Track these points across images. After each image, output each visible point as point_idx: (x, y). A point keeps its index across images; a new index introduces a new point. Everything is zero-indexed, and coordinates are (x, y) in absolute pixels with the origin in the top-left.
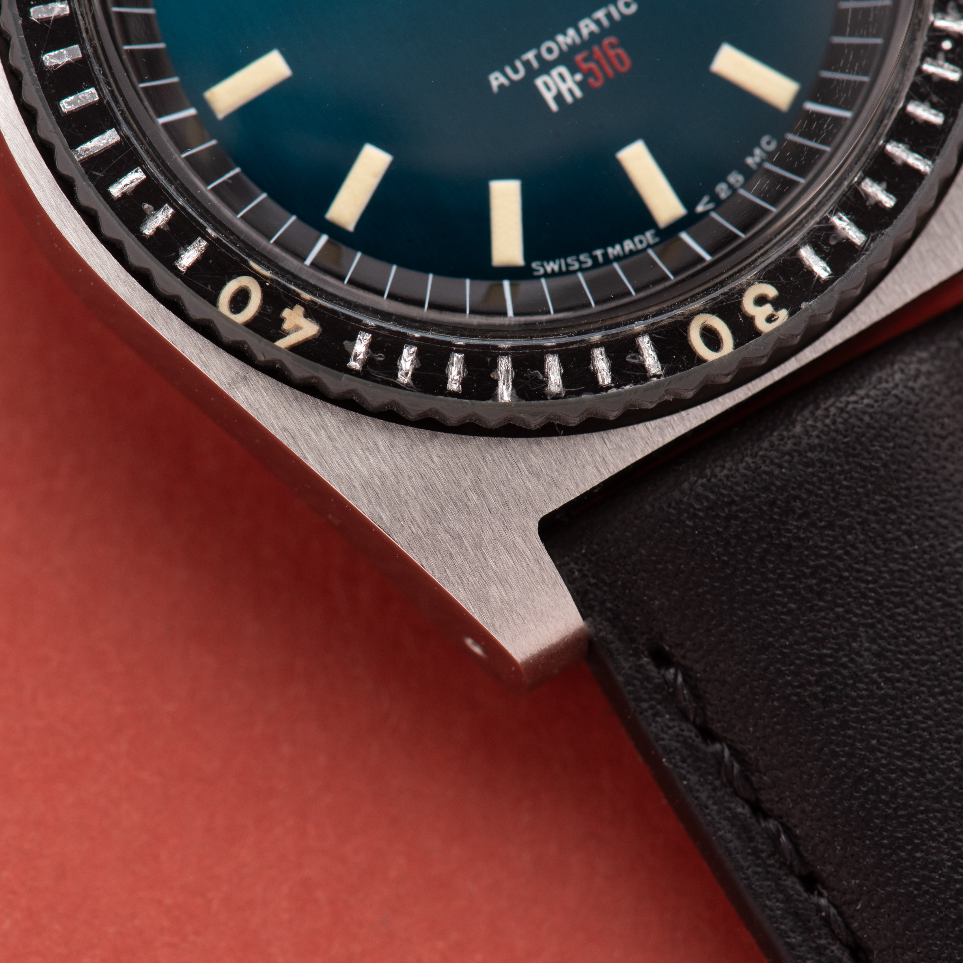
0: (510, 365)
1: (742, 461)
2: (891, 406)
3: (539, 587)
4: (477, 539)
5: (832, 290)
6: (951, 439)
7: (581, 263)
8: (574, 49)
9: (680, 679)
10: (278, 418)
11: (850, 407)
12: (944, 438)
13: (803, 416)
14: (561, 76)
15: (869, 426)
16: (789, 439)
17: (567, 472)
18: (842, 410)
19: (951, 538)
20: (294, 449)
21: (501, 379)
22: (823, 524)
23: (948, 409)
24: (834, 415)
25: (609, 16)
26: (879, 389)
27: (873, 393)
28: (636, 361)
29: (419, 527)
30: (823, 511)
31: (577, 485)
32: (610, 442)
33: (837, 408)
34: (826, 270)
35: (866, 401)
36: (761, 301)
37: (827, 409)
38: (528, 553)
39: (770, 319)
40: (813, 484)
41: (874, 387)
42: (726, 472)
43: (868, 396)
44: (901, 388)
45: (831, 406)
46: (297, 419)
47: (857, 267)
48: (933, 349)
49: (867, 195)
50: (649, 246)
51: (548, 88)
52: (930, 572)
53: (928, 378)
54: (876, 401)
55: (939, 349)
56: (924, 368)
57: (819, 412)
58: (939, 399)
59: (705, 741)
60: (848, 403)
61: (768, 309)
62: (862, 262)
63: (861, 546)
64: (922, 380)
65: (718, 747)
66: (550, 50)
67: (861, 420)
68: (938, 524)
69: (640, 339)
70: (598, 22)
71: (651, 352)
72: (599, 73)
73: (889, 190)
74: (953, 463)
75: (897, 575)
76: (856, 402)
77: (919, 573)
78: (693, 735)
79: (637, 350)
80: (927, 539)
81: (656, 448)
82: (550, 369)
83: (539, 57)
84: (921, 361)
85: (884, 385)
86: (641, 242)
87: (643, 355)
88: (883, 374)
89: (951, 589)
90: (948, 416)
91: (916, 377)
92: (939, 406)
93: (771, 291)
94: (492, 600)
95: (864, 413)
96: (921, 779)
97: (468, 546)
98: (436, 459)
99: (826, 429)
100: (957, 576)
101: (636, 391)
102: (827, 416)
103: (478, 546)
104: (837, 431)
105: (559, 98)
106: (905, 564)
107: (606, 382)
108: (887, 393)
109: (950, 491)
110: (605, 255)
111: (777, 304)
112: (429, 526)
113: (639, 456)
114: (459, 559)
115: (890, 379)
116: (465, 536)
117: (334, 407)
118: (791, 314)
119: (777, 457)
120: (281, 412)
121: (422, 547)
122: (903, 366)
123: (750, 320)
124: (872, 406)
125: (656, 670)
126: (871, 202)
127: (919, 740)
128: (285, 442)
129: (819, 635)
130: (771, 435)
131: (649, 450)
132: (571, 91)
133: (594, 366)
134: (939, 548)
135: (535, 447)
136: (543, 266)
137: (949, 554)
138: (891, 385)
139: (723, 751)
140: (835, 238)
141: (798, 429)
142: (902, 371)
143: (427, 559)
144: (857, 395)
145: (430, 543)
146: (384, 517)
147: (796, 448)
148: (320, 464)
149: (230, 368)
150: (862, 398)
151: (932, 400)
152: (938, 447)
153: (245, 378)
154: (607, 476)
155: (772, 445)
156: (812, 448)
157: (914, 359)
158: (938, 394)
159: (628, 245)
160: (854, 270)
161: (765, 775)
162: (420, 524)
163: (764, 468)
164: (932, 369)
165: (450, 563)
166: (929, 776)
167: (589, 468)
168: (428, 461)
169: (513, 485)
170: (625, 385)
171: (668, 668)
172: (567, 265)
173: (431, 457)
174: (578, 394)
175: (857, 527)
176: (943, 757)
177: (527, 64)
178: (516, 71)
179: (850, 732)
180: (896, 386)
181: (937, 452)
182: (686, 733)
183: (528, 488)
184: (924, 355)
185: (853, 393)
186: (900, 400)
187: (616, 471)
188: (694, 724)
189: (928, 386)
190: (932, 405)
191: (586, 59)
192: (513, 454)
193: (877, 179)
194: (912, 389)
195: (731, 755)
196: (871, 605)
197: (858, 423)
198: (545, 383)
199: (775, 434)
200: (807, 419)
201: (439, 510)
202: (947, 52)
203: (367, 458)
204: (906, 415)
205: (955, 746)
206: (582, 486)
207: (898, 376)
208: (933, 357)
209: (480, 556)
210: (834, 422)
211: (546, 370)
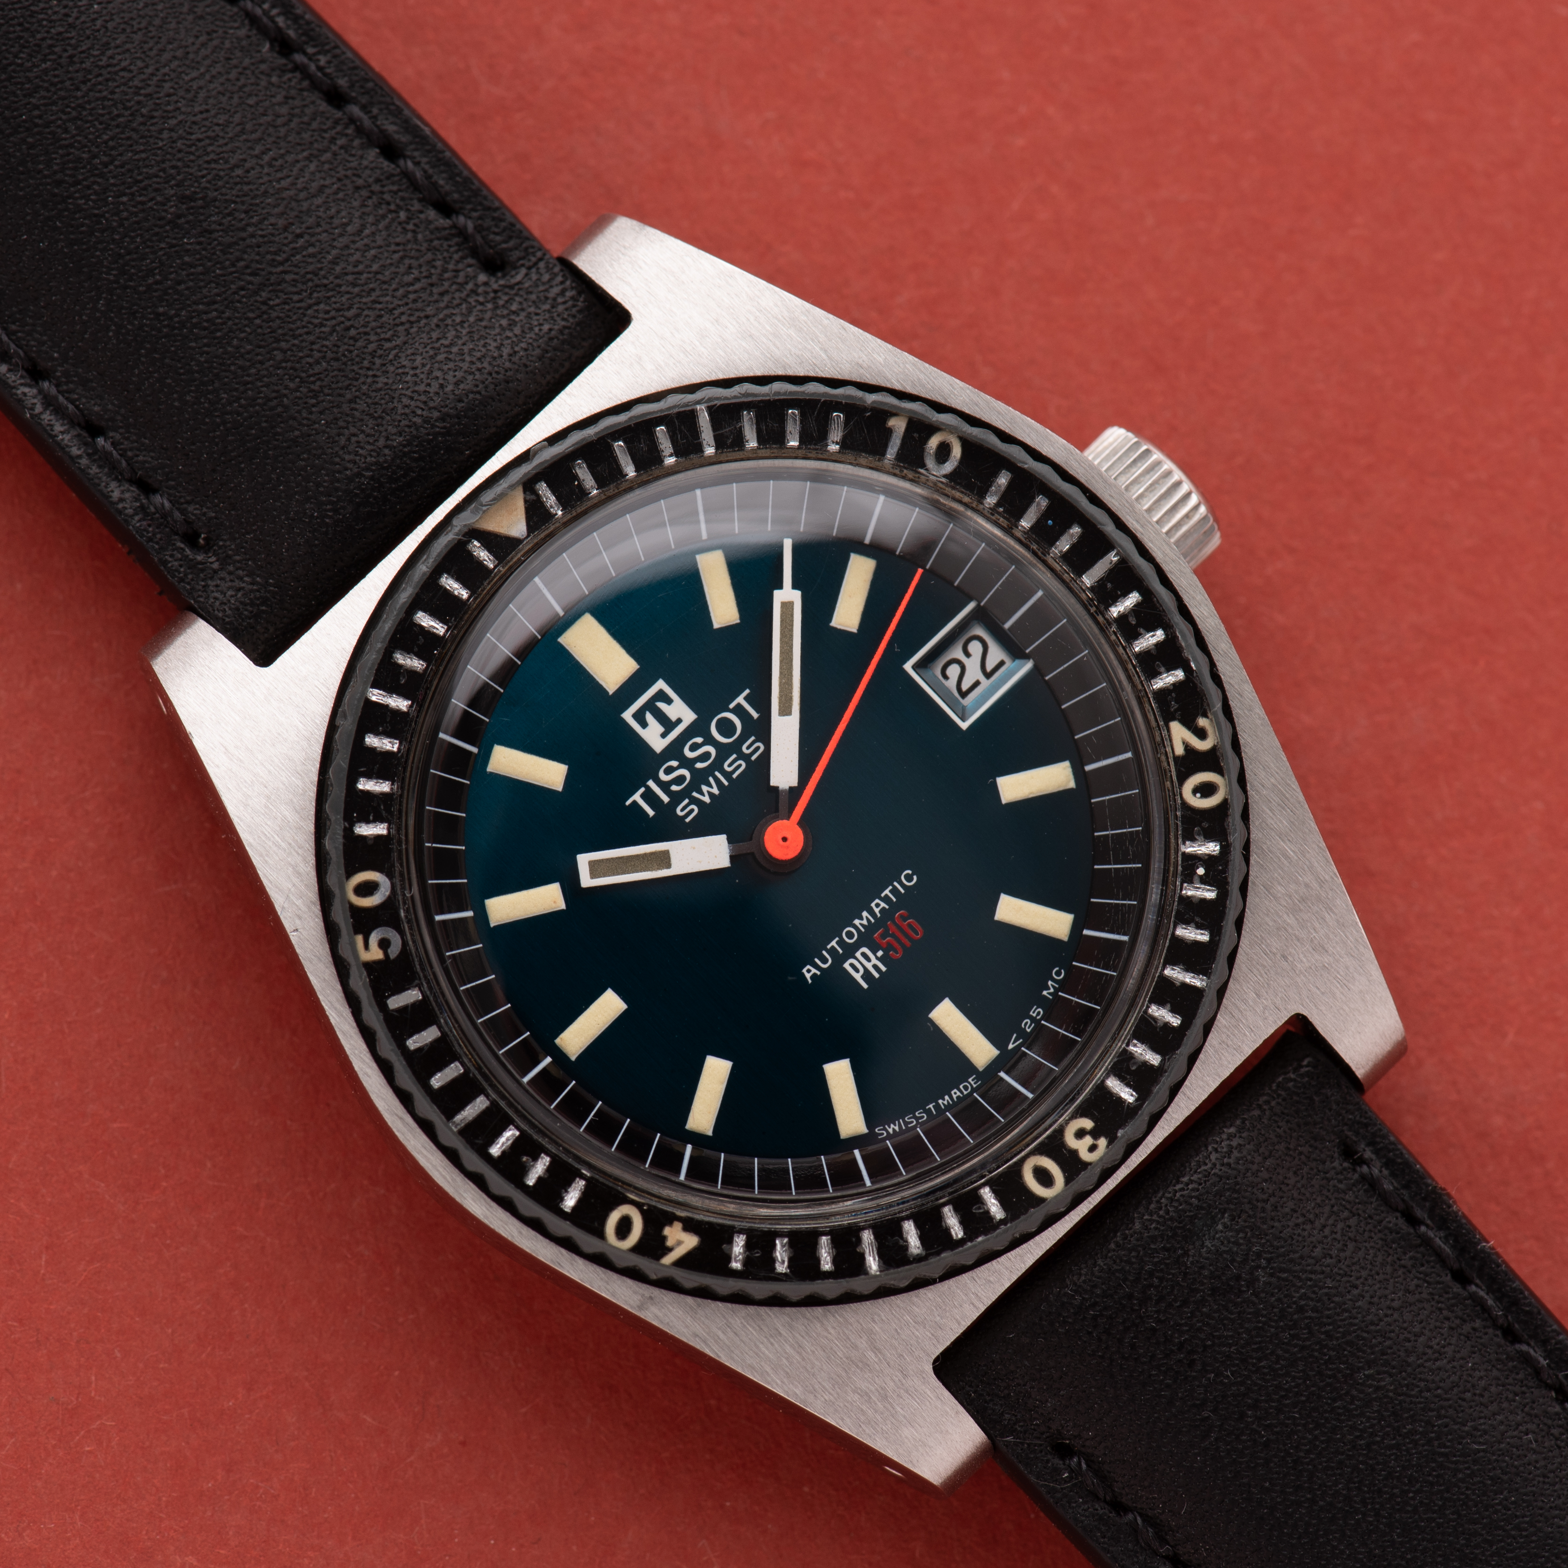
0: (872, 1237)
1: (1095, 1265)
2: (1214, 1185)
3: (944, 1420)
4: (882, 1392)
5: (1142, 1114)
6: (1272, 1200)
7: (917, 1119)
8: (870, 928)
9: (1084, 1466)
10: (687, 1327)
11: (1178, 1195)
12: (1266, 1201)
13: (1140, 1213)
14: (864, 955)
15: (1199, 1208)
16: (1132, 1236)
17: (948, 1314)
18: (1171, 1200)
19: (1293, 1289)
20: (708, 1351)
21: (867, 1251)
22: (1178, 1304)
23: (1265, 1175)
24: (1166, 1206)
25: (895, 891)
26: (1199, 1173)
27: (1195, 1177)
28: (981, 1211)
29: (830, 1393)
30: (1176, 1292)
31: (959, 1323)
32: (979, 1278)
33: (1167, 1198)
34: (1132, 1095)
35: (1190, 1187)
36: (1080, 1134)
37: (1158, 1202)
38: (929, 1393)
39: (1093, 1148)
40: (1162, 1270)
41: (1195, 1172)
42: (1083, 1278)
43: (1191, 1181)
44: (1218, 1166)
45: (1161, 1198)
46: (704, 1324)
47: (1160, 1089)
48: (1238, 1122)
49: (1155, 1019)
50: (974, 1090)
51: (857, 971)
52: (1282, 1324)
53: (1240, 1152)
54: (1200, 1184)
55: (1244, 1121)
56: (1234, 1143)
57: (1152, 1206)
58: (1255, 1167)
59: (1119, 1514)
60: (1176, 1192)
61: (1088, 1140)
62: (1164, 1083)
63: (1216, 1315)
64: (1236, 1154)
65: (1130, 1516)
66: (850, 935)
67: (1191, 1204)
68: (1279, 1278)
69: (982, 1191)
70: (886, 899)
71: (993, 1201)
72: (897, 945)
73: (1173, 1011)
74: (1280, 1221)
75: (1254, 1333)
76: (1182, 1189)
77: (1273, 1327)
78: (1107, 1511)
79: (980, 1201)
80: (1272, 1295)
81: (1020, 1274)
82: (908, 1233)
83: (841, 943)
84: (1230, 1137)
85: (1203, 1168)
86: (966, 1088)
87: (986, 1205)
88: (1200, 1158)
89: (1304, 1334)
90: (1266, 1181)
91: (1229, 1153)
92: (1255, 1174)
93: (1087, 1124)
94: (906, 1440)
95: (1192, 1197)
96: (1315, 1508)
97: (875, 1399)
98: (832, 1331)
99: (1161, 1220)
100: (1307, 1321)
101: (988, 1240)
102: (1160, 1208)
103: (884, 1398)
104: (1172, 1219)
105: (867, 975)
106: (1259, 1322)
107: (960, 1236)
108: (1207, 1175)
109: (1283, 1247)
110: (937, 1107)
111: (1095, 1134)
112: (839, 1390)
113: (1007, 1285)
114: (870, 1412)
115: (1207, 1161)
116: (871, 1391)
117: (734, 1305)
118: (1110, 1143)
119: (1124, 1255)
120: (689, 1320)
121: (836, 1410)
122: (1216, 1146)
123: (1074, 1153)
124: (1198, 1190)
125: (1061, 1462)
126: (1160, 1024)
127: (1305, 1474)
128: (698, 1347)
129: (1198, 1402)
130: (1115, 1236)
131: (1014, 1278)
132: (875, 967)
133: (945, 1223)
134: (1285, 1300)
135: (915, 1299)
136: (885, 1129)
137: (1295, 1303)
138: (1209, 1165)
139: (1136, 1519)
140: (1135, 1063)
141: (1138, 1226)
142: (1216, 1150)
143: (842, 1419)
144: (1182, 1183)
145: (842, 1405)
146: (798, 1392)
147: (1139, 1243)
148: (732, 1358)
149: (635, 1293)
150: (1187, 1184)
151: (1247, 1170)
152: (1264, 1210)
153: (651, 1298)
154: (982, 1309)
155: (1118, 1245)
156: (1153, 1239)
157: (1224, 1136)
158: (1253, 1163)
159: (956, 1094)
160: (1158, 1092)
161: (1178, 1532)
162: (831, 1391)
163: (1116, 1267)
164: (1241, 1142)
165: (862, 1418)
166: (1321, 1503)
167: (966, 1306)
168: (826, 1334)
169: (904, 1337)
170: (977, 1237)
171: (1071, 1458)
172: (906, 1123)
173: (827, 1330)
174: (938, 1253)
175: (1209, 1299)
176: (1330, 1484)
177: (832, 952)
178: (825, 961)
179: (1245, 1480)
180: (1215, 1165)
181: (1262, 1215)
182: (1101, 1512)
183: (917, 1337)
184: (1232, 1130)
185: (1178, 1182)
186: (1221, 1177)
187: (990, 1303)
188: (1105, 1501)
189: (1242, 1158)
190: (1249, 1174)
191: (883, 936)
192: (898, 1310)
193: (1161, 1003)
194: (1229, 1165)
195: (1144, 1521)
196: (1237, 1365)
197: (1188, 1207)
198: (906, 1247)
199: (1119, 1234)
200: (1144, 1215)
201: (844, 1374)
202: (1201, 877)
203: (772, 1344)
204: (1228, 1190)
205: (1339, 1471)
206: (963, 1323)
207: (1213, 1157)
208: (1240, 1130)
209: (888, 1406)
210: (1167, 1212)
211: (905, 1235)
